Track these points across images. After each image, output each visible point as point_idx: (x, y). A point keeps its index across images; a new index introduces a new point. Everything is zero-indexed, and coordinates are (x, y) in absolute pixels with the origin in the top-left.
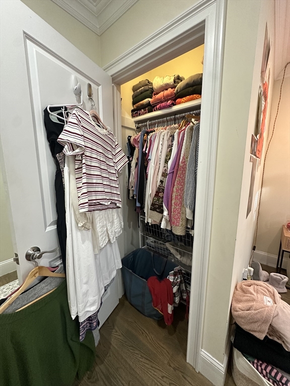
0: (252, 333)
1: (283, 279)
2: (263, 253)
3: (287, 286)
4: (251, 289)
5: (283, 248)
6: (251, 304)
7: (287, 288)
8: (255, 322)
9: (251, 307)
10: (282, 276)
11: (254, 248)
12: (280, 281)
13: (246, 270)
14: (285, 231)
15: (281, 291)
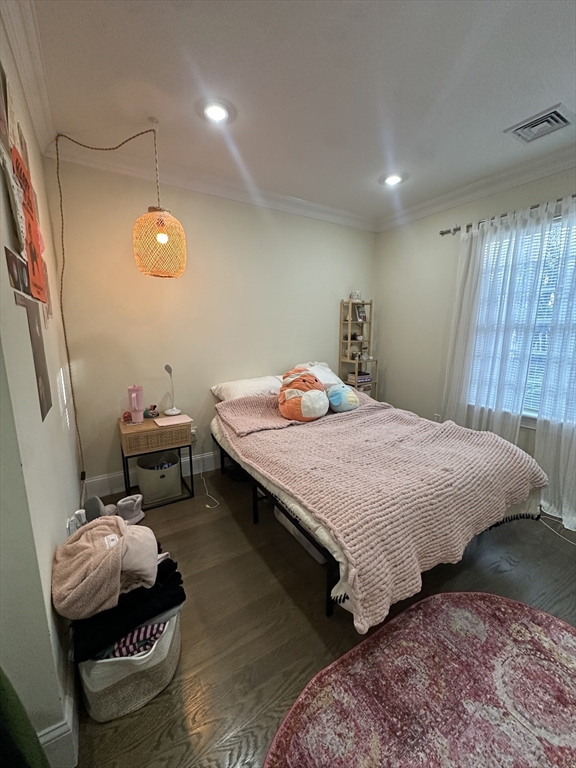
0: (100, 610)
1: (135, 501)
2: (100, 478)
3: (144, 507)
4: (82, 542)
5: (126, 455)
6: (85, 566)
7: (143, 510)
8: (100, 588)
9: (88, 569)
10: (134, 497)
11: (83, 476)
12: (132, 505)
13: (73, 518)
14: (122, 427)
15: (138, 519)
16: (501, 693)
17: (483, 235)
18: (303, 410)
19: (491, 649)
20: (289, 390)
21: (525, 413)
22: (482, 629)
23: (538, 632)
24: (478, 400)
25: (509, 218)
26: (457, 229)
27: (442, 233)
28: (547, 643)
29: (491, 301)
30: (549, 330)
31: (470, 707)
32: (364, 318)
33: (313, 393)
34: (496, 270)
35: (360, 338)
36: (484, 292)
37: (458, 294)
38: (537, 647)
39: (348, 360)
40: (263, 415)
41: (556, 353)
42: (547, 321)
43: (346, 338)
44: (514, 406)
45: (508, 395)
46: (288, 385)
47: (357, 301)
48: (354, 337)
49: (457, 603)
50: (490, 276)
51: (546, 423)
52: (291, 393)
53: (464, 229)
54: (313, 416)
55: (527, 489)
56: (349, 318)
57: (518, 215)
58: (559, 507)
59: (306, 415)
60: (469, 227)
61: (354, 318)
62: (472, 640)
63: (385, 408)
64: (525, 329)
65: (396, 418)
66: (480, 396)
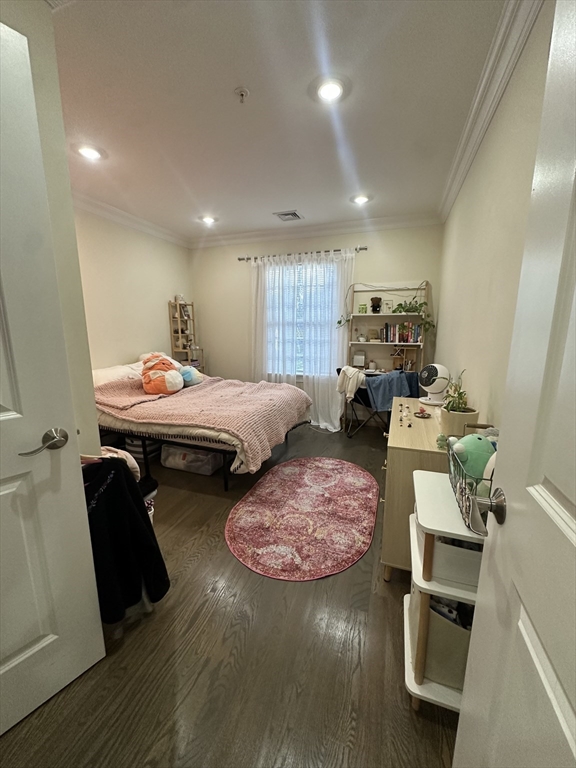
16: (308, 483)
17: (264, 265)
18: (168, 385)
19: (301, 474)
20: (152, 372)
21: (298, 373)
22: (297, 470)
23: (317, 463)
24: (273, 370)
25: (277, 258)
26: (249, 259)
27: (239, 259)
28: (320, 465)
29: (273, 308)
30: (302, 326)
31: (299, 490)
32: (188, 316)
33: (172, 372)
34: (274, 289)
35: (187, 332)
36: (269, 302)
37: (254, 302)
38: (318, 467)
39: (181, 350)
40: (130, 395)
41: (307, 338)
42: (302, 320)
43: (176, 332)
44: (292, 370)
45: (288, 364)
46: (151, 368)
47: (182, 302)
48: (183, 332)
49: (285, 466)
50: (271, 292)
51: (307, 377)
52: (154, 373)
53: (253, 259)
54: (176, 389)
55: (305, 406)
56: (177, 315)
57: (282, 257)
58: (318, 421)
59: (170, 389)
60: (256, 258)
61: (181, 316)
62: (294, 474)
63: (219, 381)
64: (292, 324)
65: (231, 384)
66: (273, 367)
